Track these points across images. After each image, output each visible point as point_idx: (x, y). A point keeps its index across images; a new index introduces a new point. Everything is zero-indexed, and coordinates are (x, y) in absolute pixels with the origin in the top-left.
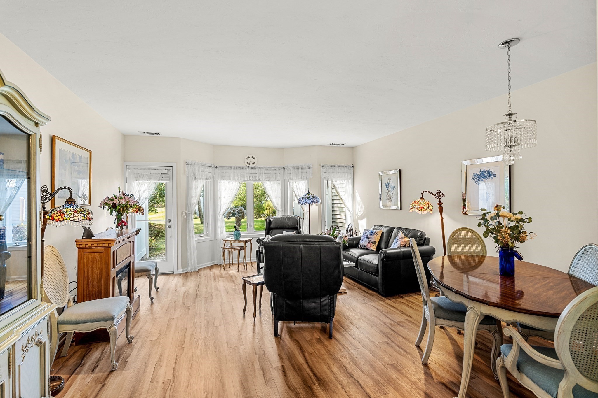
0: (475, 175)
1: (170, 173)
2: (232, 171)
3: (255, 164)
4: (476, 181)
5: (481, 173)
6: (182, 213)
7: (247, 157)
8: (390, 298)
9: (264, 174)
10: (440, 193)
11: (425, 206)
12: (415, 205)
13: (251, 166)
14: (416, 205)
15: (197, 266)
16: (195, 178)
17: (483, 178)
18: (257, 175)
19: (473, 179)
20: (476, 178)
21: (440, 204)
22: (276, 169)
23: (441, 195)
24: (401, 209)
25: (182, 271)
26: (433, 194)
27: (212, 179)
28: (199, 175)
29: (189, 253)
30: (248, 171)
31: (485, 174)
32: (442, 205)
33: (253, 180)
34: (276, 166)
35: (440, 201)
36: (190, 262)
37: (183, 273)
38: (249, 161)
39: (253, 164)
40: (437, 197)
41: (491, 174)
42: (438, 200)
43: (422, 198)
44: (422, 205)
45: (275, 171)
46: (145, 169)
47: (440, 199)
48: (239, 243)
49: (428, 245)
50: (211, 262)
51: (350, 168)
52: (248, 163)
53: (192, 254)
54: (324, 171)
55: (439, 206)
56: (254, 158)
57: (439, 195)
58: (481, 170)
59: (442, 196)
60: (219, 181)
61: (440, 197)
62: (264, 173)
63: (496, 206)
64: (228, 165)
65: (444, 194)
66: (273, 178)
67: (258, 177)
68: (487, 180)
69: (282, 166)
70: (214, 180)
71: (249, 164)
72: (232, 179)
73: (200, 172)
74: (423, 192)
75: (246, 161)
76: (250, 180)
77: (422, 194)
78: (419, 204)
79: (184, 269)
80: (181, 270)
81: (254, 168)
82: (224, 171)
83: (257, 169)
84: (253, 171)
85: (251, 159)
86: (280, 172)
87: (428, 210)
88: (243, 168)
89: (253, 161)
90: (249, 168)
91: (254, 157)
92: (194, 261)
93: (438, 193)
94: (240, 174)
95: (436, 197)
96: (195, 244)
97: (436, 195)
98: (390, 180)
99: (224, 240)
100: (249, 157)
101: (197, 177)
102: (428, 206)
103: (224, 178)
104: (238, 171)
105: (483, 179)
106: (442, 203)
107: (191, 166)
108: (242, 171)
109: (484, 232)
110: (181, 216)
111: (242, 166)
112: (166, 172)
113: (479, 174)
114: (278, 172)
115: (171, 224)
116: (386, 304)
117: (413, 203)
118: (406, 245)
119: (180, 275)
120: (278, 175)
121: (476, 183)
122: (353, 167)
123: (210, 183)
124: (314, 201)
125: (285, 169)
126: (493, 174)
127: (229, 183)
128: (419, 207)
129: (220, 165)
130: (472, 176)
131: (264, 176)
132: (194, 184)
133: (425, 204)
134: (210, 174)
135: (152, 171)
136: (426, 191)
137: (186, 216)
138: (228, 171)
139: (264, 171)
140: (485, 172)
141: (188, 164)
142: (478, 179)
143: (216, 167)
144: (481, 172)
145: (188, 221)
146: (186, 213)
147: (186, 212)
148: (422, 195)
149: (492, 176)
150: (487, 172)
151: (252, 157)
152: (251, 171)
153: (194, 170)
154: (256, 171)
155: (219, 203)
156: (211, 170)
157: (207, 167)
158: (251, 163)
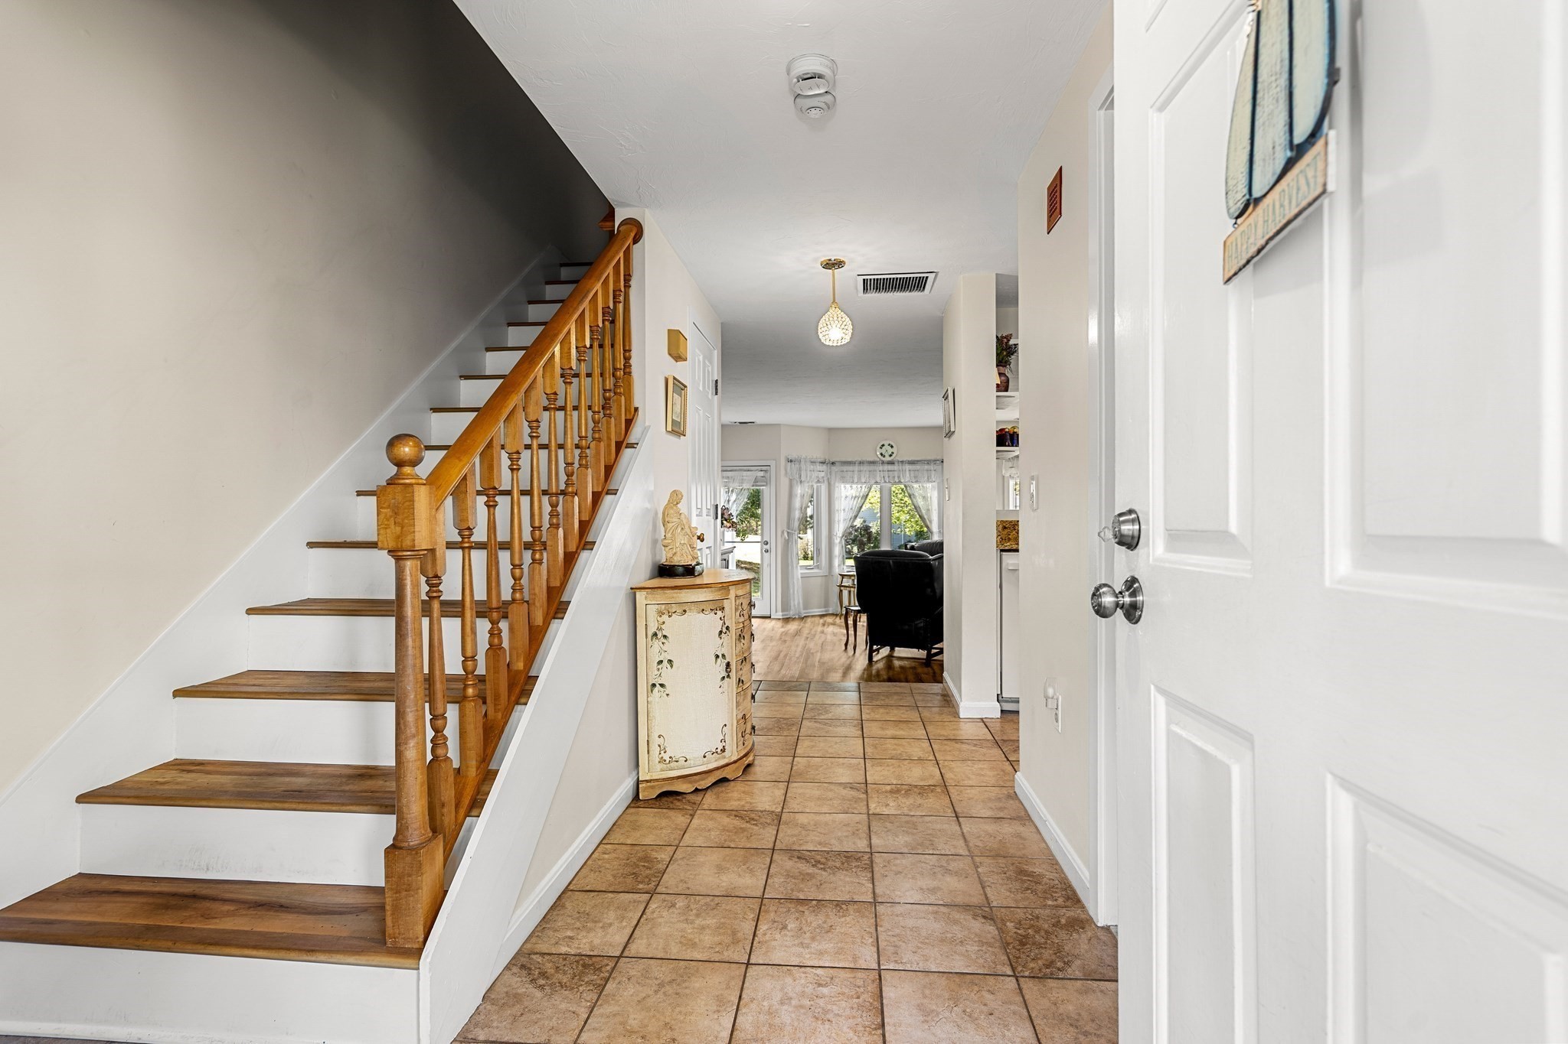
1: (768, 475)
2: (856, 468)
3: (894, 455)
6: (783, 532)
7: (880, 446)
9: (907, 473)
13: (887, 458)
15: (803, 611)
16: (801, 482)
18: (896, 474)
22: (928, 462)
27: (826, 483)
28: (807, 477)
29: (791, 591)
30: (881, 468)
33: (889, 482)
34: (929, 458)
36: (792, 605)
37: (783, 619)
38: (883, 451)
39: (891, 456)
45: (926, 467)
46: (735, 470)
50: (823, 609)
52: (882, 454)
53: (796, 592)
56: (892, 447)
60: (837, 484)
62: (907, 470)
64: (850, 459)
66: (924, 477)
67: (899, 477)
70: (829, 484)
71: (884, 457)
72: (856, 480)
73: (808, 472)
75: (880, 450)
76: (885, 482)
79: (784, 612)
80: (781, 614)
81: (891, 463)
82: (845, 468)
83: (896, 464)
84: (890, 467)
85: (887, 447)
86: (936, 467)
88: (873, 463)
89: (890, 450)
90: (883, 463)
91: (892, 443)
92: (799, 603)
94: (868, 473)
96: (800, 578)
99: (840, 575)
100: (883, 445)
101: (803, 479)
103: (844, 480)
104: (865, 468)
107: (795, 464)
108: (872, 467)
110: (782, 537)
111: (871, 459)
112: (762, 474)
114: (932, 467)
115: (767, 547)
119: (779, 619)
120: (933, 472)
123: (824, 488)
127: (851, 487)
129: (838, 460)
131: (908, 475)
132: (799, 490)
134: (823, 474)
135: (745, 473)
137: (788, 536)
138: (851, 468)
139: (907, 467)
141: (791, 461)
143: (833, 463)
145: (790, 543)
146: (788, 533)
147: (788, 531)
151: (889, 445)
152: (886, 467)
153: (800, 469)
154: (895, 467)
155: (836, 519)
156: (824, 467)
157: (818, 464)
158: (887, 455)
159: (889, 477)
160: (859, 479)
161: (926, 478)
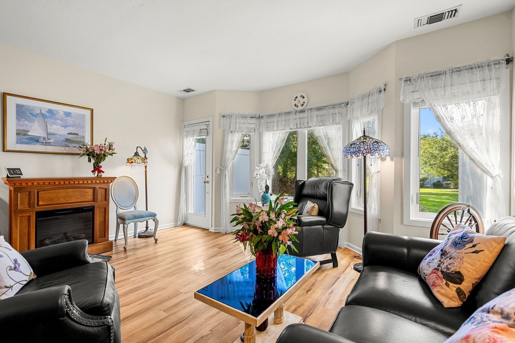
1: (208, 128)
2: (276, 119)
3: (305, 104)
6: (216, 169)
7: (294, 98)
9: (315, 118)
13: (300, 108)
16: (232, 132)
22: (334, 106)
25: (215, 230)
28: (238, 128)
30: (294, 116)
33: (301, 128)
34: (335, 102)
36: (222, 222)
38: (296, 102)
39: (302, 105)
45: (331, 111)
52: (295, 105)
56: (303, 97)
60: (264, 133)
62: (315, 115)
64: (272, 113)
66: (329, 120)
67: (308, 123)
69: (345, 101)
70: (259, 133)
71: (297, 107)
73: (238, 124)
75: (294, 102)
79: (216, 228)
81: (302, 111)
82: (269, 120)
83: (306, 112)
84: (302, 115)
85: (300, 98)
86: (340, 110)
88: (289, 113)
89: (302, 100)
90: (296, 112)
91: (303, 95)
94: (285, 122)
96: (228, 204)
100: (296, 97)
103: (268, 129)
104: (283, 118)
107: (227, 119)
108: (288, 117)
110: (215, 172)
111: (288, 111)
112: (204, 127)
114: (336, 111)
115: (208, 179)
120: (338, 115)
125: (349, 104)
129: (265, 114)
132: (230, 138)
134: (253, 126)
137: (220, 172)
138: (272, 119)
139: (315, 113)
141: (224, 116)
143: (261, 117)
145: (222, 177)
147: (221, 168)
151: (301, 96)
152: (298, 115)
153: (230, 123)
154: (305, 115)
155: (263, 160)
156: (254, 121)
157: (249, 118)
158: (299, 105)
159: (300, 123)
160: (278, 126)
161: (331, 121)
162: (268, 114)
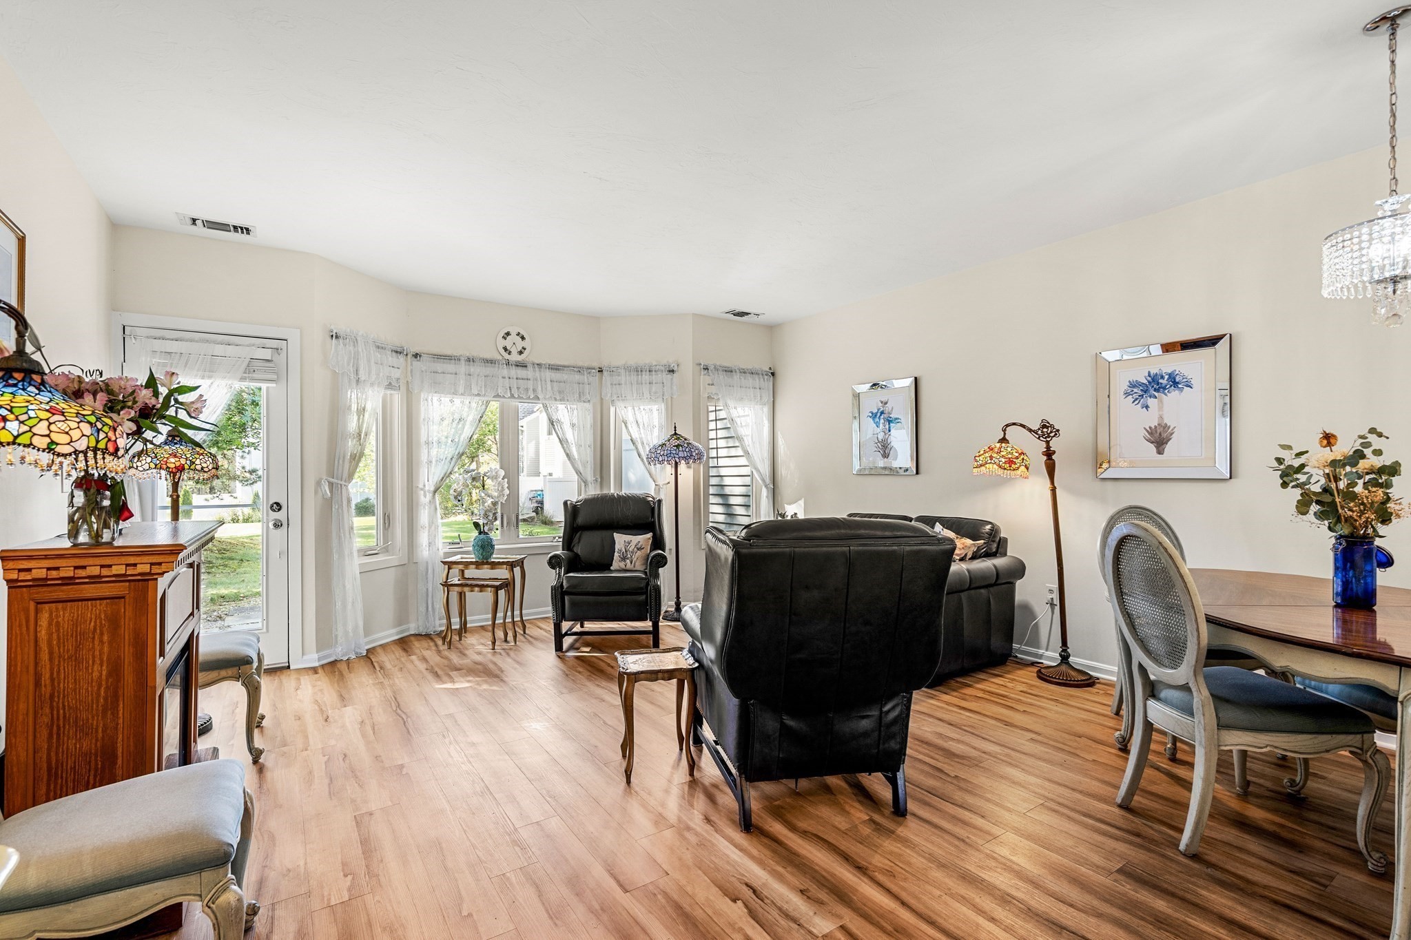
0: (1133, 385)
1: (280, 359)
2: (462, 368)
3: (526, 353)
4: (1136, 399)
5: (1149, 379)
6: (318, 483)
7: (502, 334)
8: (941, 688)
9: (549, 383)
10: (1047, 427)
11: (1017, 458)
12: (991, 457)
13: (515, 357)
14: (995, 455)
15: (363, 641)
16: (358, 381)
17: (1155, 390)
18: (530, 384)
19: (1127, 394)
20: (1135, 390)
21: (1049, 454)
22: (580, 370)
23: (1051, 432)
24: (917, 473)
25: (319, 659)
26: (1030, 430)
27: (403, 388)
28: (369, 374)
29: (339, 604)
30: (505, 371)
31: (1161, 381)
32: (1054, 457)
34: (580, 364)
35: (1048, 447)
36: (340, 632)
37: (323, 666)
38: (508, 343)
39: (521, 353)
40: (1041, 438)
41: (1177, 380)
42: (1044, 445)
43: (1004, 440)
44: (1010, 456)
45: (577, 377)
46: (191, 340)
47: (1048, 442)
48: (492, 569)
49: (1005, 554)
50: (394, 631)
51: (766, 377)
52: (505, 349)
53: (349, 606)
54: (708, 380)
55: (1045, 458)
56: (523, 338)
57: (1046, 431)
58: (1149, 372)
59: (1052, 435)
60: (423, 395)
61: (1049, 437)
62: (548, 380)
63: (1322, 436)
64: (449, 352)
65: (1058, 431)
66: (573, 393)
67: (534, 390)
68: (1166, 395)
69: (596, 365)
71: (510, 353)
72: (461, 390)
73: (372, 364)
74: (1007, 426)
75: (502, 343)
76: (512, 396)
77: (1004, 431)
78: (1002, 453)
79: (322, 654)
80: (316, 656)
81: (522, 365)
82: (440, 366)
83: (530, 368)
84: (521, 372)
85: (513, 338)
86: (591, 379)
87: (1023, 468)
88: (491, 362)
89: (520, 344)
90: (508, 363)
91: (522, 333)
92: (356, 628)
93: (1044, 426)
94: (483, 378)
95: (1039, 438)
96: (358, 575)
97: (1040, 432)
98: (886, 403)
99: (444, 563)
100: (508, 334)
101: (362, 376)
102: (1023, 459)
103: (437, 387)
104: (476, 369)
105: (1156, 394)
106: (1054, 452)
107: (345, 345)
108: (489, 370)
109: (1298, 501)
110: (316, 492)
111: (488, 356)
112: (266, 354)
113: (1145, 382)
114: (585, 378)
115: (281, 515)
116: (948, 703)
117: (985, 452)
118: (966, 555)
119: (314, 670)
120: (587, 387)
121: (1137, 402)
122: (773, 374)
123: (397, 398)
124: (694, 454)
125: (605, 373)
126: (1185, 380)
127: (452, 401)
128: (1003, 460)
129: (426, 350)
130: (1125, 386)
131: (549, 388)
133: (1017, 455)
134: (397, 373)
135: (219, 350)
136: (1014, 424)
137: (331, 491)
138: (450, 367)
139: (549, 374)
140: (1162, 377)
141: (337, 337)
142: (1141, 393)
143: (416, 356)
144: (1149, 376)
145: (335, 507)
146: (331, 485)
147: (331, 480)
148: (1005, 434)
149: (1180, 386)
150: (1167, 377)
151: (518, 334)
152: (515, 372)
153: (355, 357)
154: (529, 373)
155: (425, 459)
156: (400, 361)
157: (389, 353)
158: (514, 351)
159: (518, 388)
160: (468, 387)
162: (435, 352)
